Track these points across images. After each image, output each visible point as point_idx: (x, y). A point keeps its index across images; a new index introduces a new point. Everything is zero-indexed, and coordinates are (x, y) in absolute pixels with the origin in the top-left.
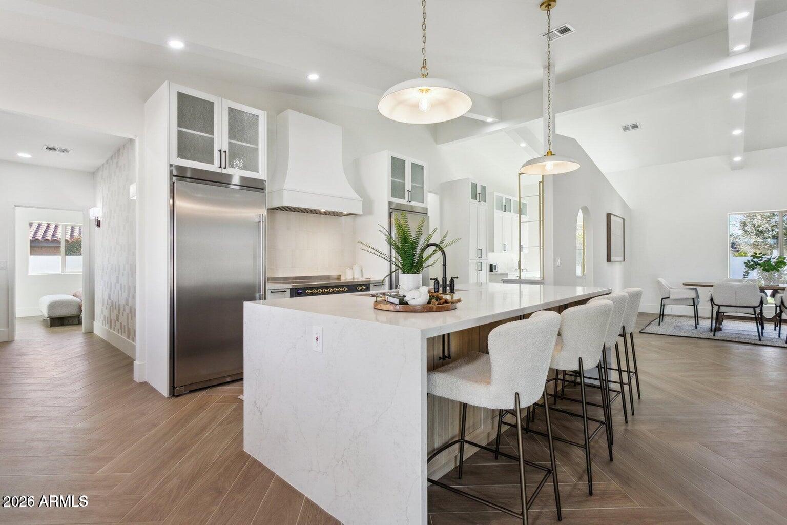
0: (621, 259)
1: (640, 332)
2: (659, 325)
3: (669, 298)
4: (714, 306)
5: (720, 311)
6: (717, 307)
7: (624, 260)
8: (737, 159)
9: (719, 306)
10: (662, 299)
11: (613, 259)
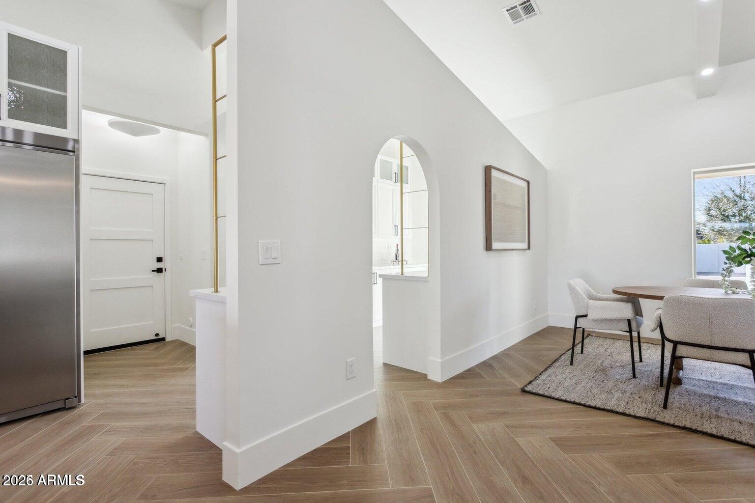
0: (525, 246)
1: (524, 391)
2: (571, 364)
3: (586, 316)
4: (666, 343)
5: (678, 354)
6: (672, 345)
7: (529, 248)
8: (708, 72)
9: (676, 344)
10: (577, 317)
11: (495, 245)
